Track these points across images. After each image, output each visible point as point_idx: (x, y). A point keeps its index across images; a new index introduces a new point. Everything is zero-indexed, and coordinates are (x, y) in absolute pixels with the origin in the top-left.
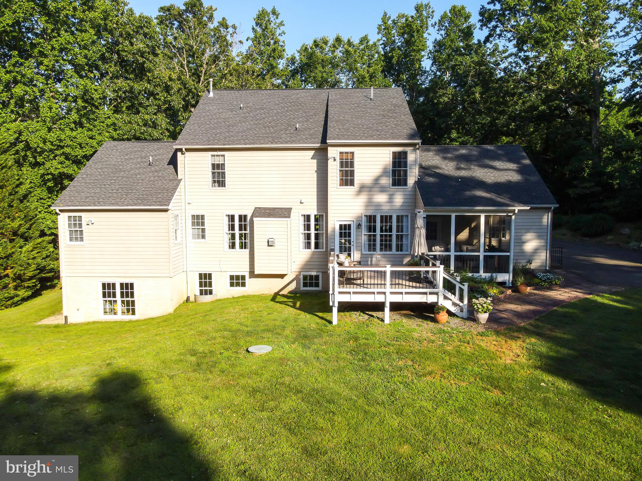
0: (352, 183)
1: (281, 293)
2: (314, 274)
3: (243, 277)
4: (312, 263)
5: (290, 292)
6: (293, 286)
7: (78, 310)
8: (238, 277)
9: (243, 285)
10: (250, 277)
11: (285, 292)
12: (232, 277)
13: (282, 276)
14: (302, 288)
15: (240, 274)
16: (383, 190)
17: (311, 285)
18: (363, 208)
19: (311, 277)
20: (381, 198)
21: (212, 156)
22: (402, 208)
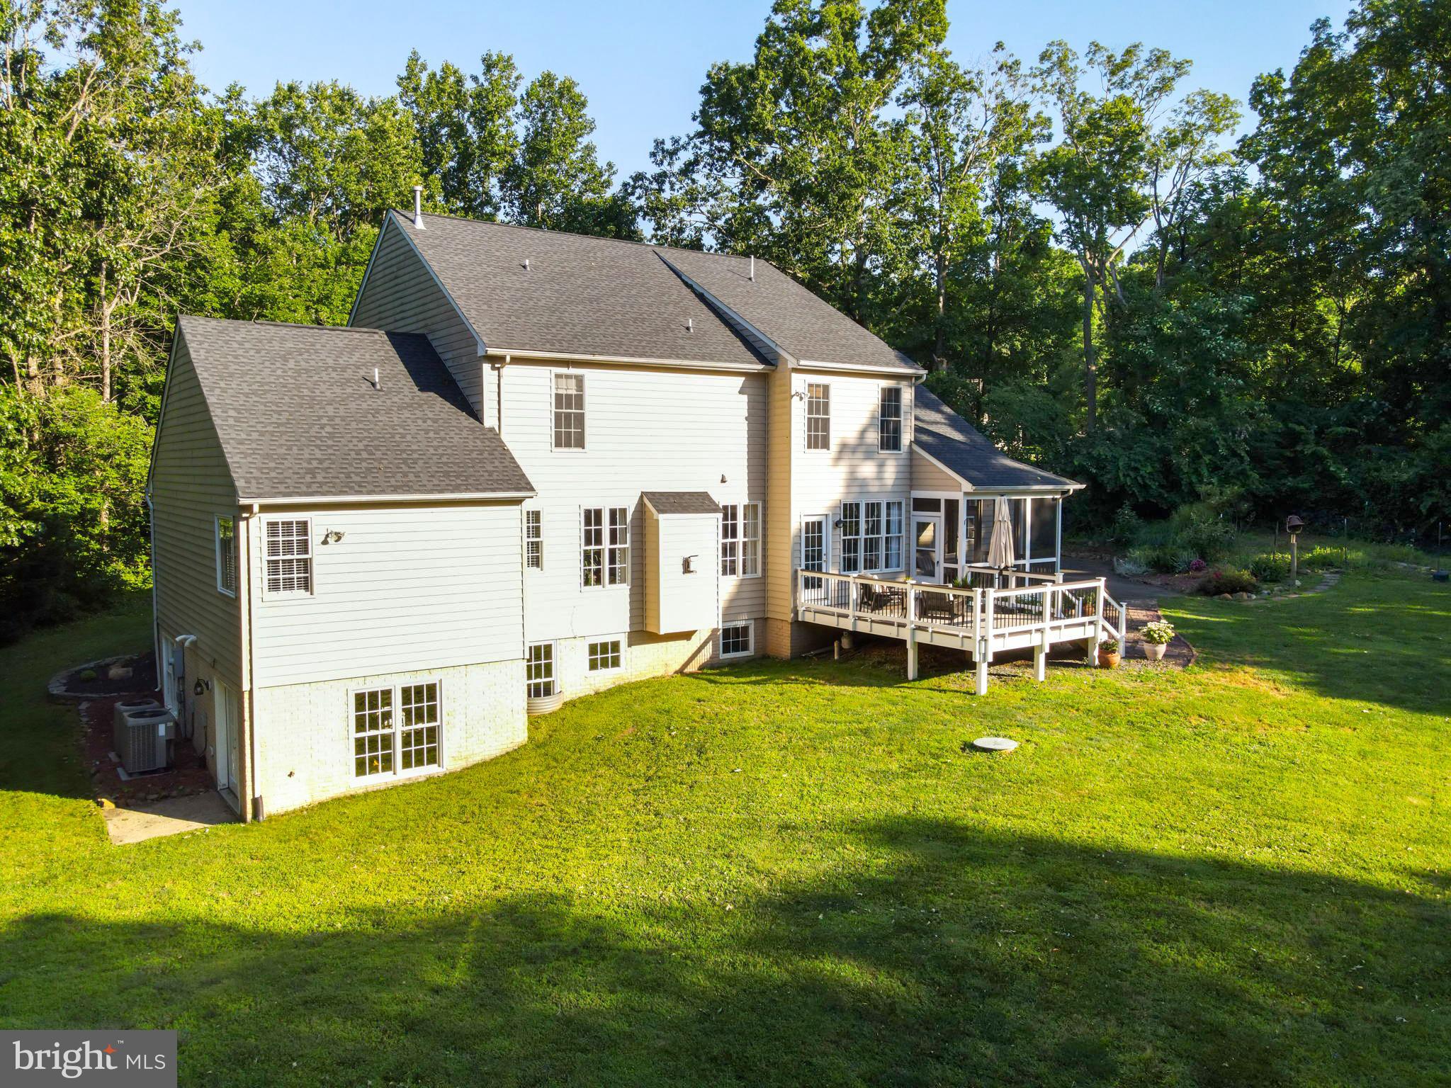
0: (825, 444)
1: (686, 671)
2: (741, 624)
3: (616, 646)
4: (739, 603)
5: (701, 668)
6: (707, 653)
7: (291, 775)
8: (604, 647)
9: (616, 663)
10: (630, 644)
11: (693, 668)
12: (593, 649)
13: (687, 636)
14: (723, 656)
15: (609, 639)
16: (869, 455)
17: (736, 649)
18: (842, 490)
19: (736, 630)
20: (867, 470)
21: (558, 376)
22: (896, 489)
